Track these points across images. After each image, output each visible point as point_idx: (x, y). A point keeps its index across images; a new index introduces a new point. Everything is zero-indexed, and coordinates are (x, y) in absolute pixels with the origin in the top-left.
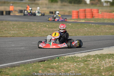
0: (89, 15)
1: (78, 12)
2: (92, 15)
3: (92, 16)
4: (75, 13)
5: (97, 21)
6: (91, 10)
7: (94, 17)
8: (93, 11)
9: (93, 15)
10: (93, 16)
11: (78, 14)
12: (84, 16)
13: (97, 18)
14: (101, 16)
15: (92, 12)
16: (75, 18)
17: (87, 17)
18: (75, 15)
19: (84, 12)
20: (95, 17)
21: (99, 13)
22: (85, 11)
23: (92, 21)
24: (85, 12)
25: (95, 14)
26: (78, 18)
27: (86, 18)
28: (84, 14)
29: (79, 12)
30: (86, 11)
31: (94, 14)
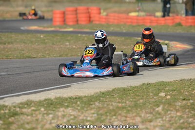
0: (83, 18)
1: (64, 13)
2: (88, 19)
3: (90, 20)
4: (58, 15)
5: (95, 28)
6: (88, 9)
7: (92, 21)
8: (90, 10)
9: (90, 17)
10: (92, 19)
11: (64, 17)
12: (75, 20)
13: (97, 23)
14: (104, 20)
15: (89, 12)
16: (58, 23)
17: (79, 22)
18: (58, 19)
19: (75, 12)
20: (94, 22)
21: (102, 15)
22: (76, 10)
23: (87, 29)
24: (76, 14)
25: (95, 16)
26: (64, 24)
27: (77, 23)
28: (75, 16)
29: (66, 13)
30: (78, 11)
31: (92, 15)
